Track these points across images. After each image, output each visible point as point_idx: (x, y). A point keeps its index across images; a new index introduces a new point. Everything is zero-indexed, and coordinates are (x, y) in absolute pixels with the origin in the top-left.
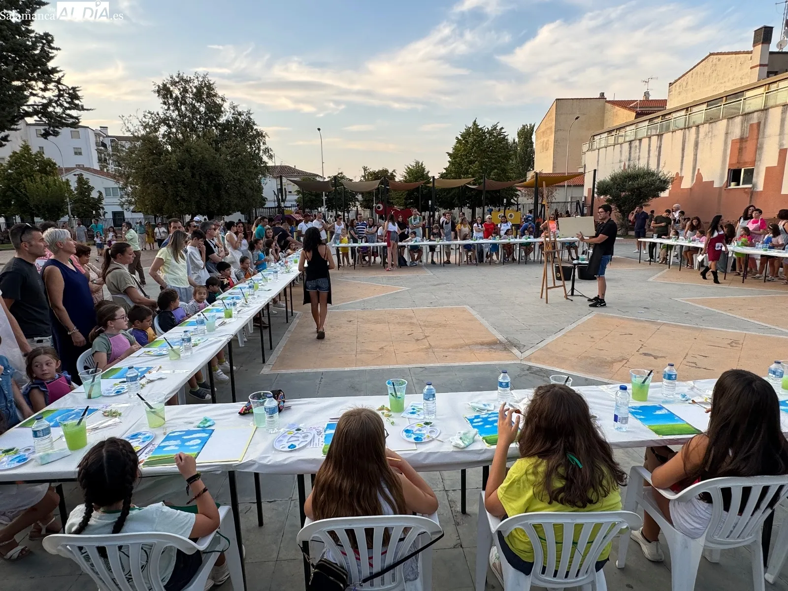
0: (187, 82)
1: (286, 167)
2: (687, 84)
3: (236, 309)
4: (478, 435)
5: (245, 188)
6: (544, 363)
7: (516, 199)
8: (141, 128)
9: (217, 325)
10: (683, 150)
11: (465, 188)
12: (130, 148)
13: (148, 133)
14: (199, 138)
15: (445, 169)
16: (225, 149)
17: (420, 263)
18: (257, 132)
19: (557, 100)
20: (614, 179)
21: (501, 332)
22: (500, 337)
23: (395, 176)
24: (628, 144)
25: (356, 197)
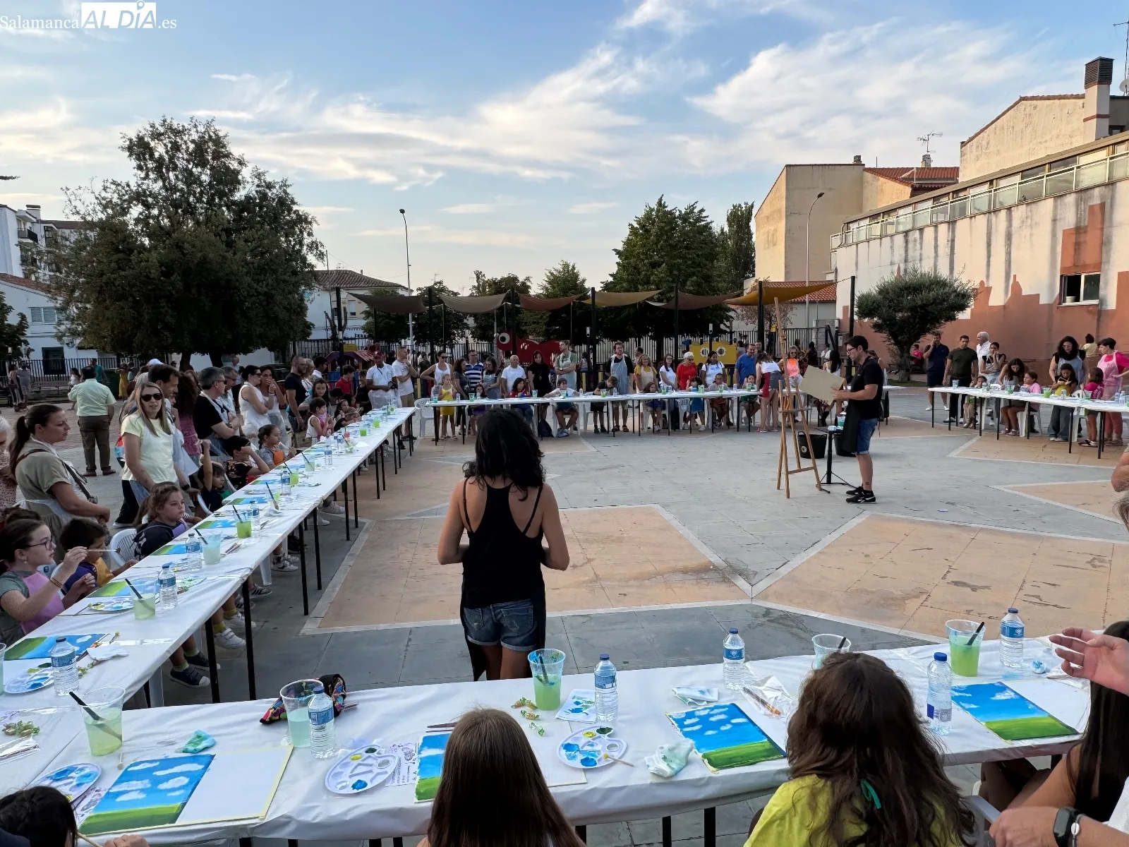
0: (177, 133)
1: (346, 272)
2: (988, 143)
3: (258, 521)
4: (695, 750)
5: (276, 308)
6: (791, 602)
7: (728, 324)
8: (99, 208)
9: (223, 550)
10: (989, 245)
11: (645, 307)
12: (76, 242)
13: (108, 217)
14: (199, 226)
15: (611, 275)
16: (243, 243)
17: (575, 432)
18: (298, 215)
19: (787, 166)
20: (883, 291)
21: (717, 550)
22: (715, 559)
23: (529, 287)
24: (902, 236)
25: (465, 321)
